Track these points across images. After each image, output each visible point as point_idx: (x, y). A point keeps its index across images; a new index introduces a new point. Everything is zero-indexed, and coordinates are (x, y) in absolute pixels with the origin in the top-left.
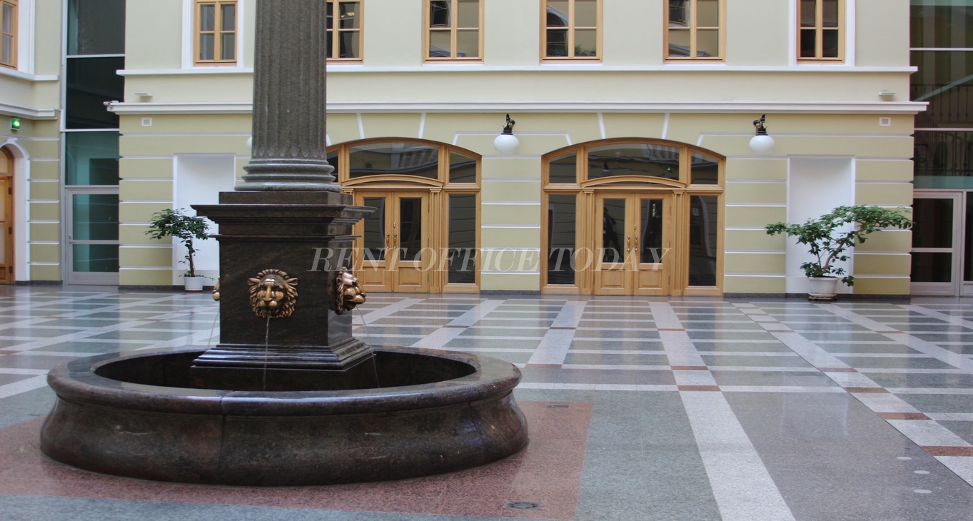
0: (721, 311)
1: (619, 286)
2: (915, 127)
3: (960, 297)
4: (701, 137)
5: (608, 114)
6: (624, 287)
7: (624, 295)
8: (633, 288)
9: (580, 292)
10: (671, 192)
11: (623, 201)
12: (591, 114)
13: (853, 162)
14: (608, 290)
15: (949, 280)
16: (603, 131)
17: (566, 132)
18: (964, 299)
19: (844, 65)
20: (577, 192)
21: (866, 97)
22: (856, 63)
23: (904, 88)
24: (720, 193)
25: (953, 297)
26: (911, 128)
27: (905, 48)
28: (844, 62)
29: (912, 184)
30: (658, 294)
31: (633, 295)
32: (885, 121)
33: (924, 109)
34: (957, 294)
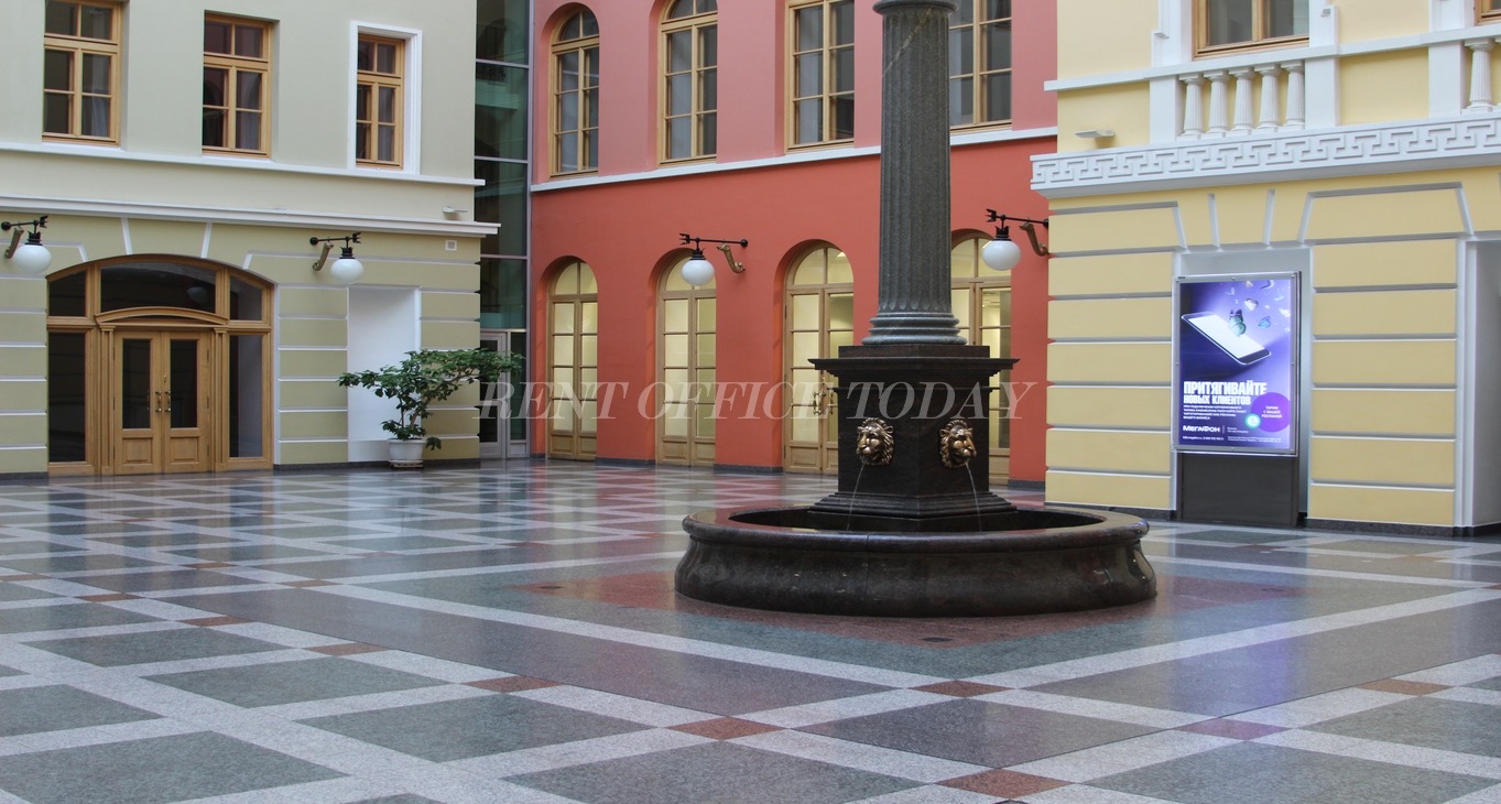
0: (271, 489)
1: (145, 461)
2: (482, 253)
3: (508, 459)
4: (249, 257)
5: (137, 221)
6: (152, 462)
7: (152, 474)
8: (162, 462)
9: (96, 471)
10: (212, 329)
11: (148, 342)
12: (114, 219)
13: (417, 295)
14: (132, 468)
15: (496, 441)
16: (128, 244)
17: (79, 244)
18: (512, 462)
19: (402, 172)
20: (89, 329)
21: (427, 213)
22: (422, 170)
23: (467, 204)
24: (267, 332)
25: (499, 459)
26: (476, 254)
27: (469, 156)
28: (402, 168)
29: (478, 323)
30: (195, 470)
31: (163, 474)
32: (451, 245)
33: (495, 232)
34: (504, 457)
